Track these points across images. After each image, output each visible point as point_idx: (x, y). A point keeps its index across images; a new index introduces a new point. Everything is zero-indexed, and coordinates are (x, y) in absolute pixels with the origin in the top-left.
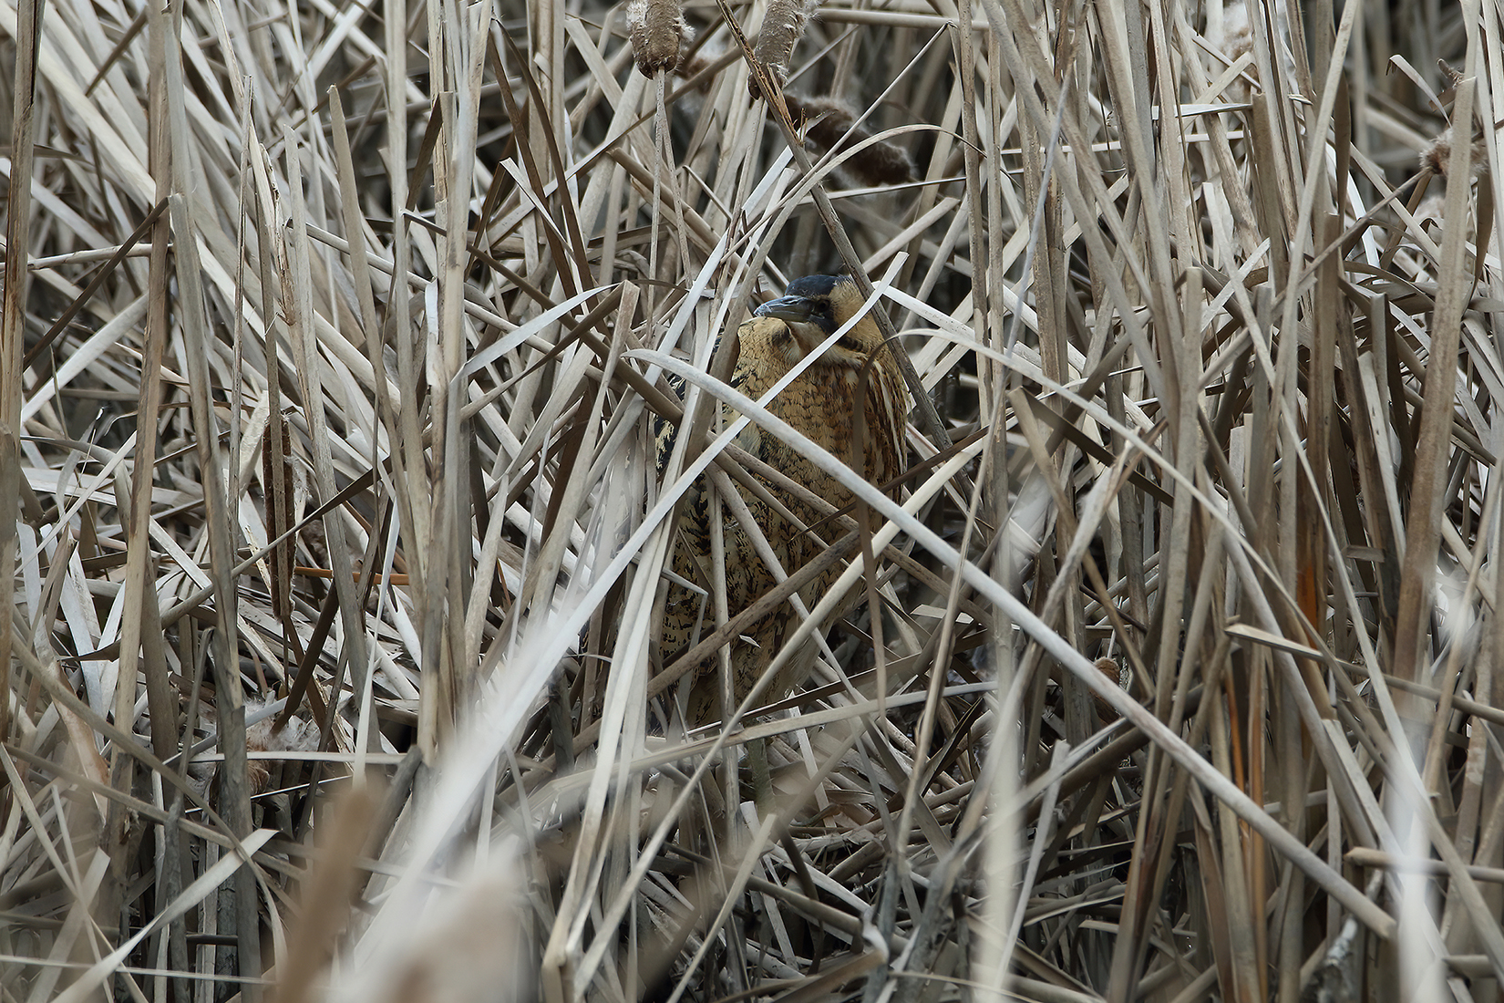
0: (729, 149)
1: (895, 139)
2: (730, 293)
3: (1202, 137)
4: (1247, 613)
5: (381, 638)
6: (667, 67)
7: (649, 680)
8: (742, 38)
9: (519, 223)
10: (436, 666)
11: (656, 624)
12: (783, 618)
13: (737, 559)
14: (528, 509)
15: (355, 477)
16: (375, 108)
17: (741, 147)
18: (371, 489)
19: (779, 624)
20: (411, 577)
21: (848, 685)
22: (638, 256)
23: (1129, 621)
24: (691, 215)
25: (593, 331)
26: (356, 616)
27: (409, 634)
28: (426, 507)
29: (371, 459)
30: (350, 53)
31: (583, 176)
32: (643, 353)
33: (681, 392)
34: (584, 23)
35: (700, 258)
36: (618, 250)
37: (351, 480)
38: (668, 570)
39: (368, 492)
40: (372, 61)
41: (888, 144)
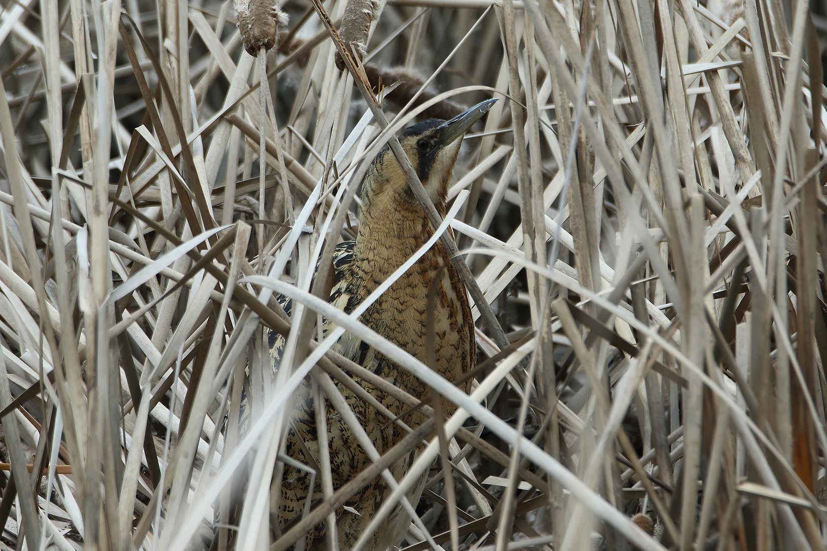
0: (323, 112)
2: (326, 228)
3: (706, 89)
4: (753, 474)
5: (51, 517)
6: (268, 46)
7: (270, 544)
8: (329, 22)
9: (156, 177)
10: (96, 539)
11: (275, 498)
12: (379, 488)
13: (340, 442)
14: (168, 407)
15: (26, 386)
16: (36, 87)
18: (39, 395)
19: (377, 493)
20: (73, 467)
21: (433, 543)
22: (252, 200)
23: (657, 484)
24: (295, 166)
25: (215, 262)
26: (31, 501)
27: (74, 512)
28: (83, 409)
29: (38, 370)
30: (16, 44)
31: (207, 136)
32: (256, 279)
33: (288, 308)
34: (204, 13)
35: (301, 199)
36: (236, 197)
37: (23, 389)
38: (283, 453)
39: (38, 398)
40: (32, 50)
41: (453, 103)
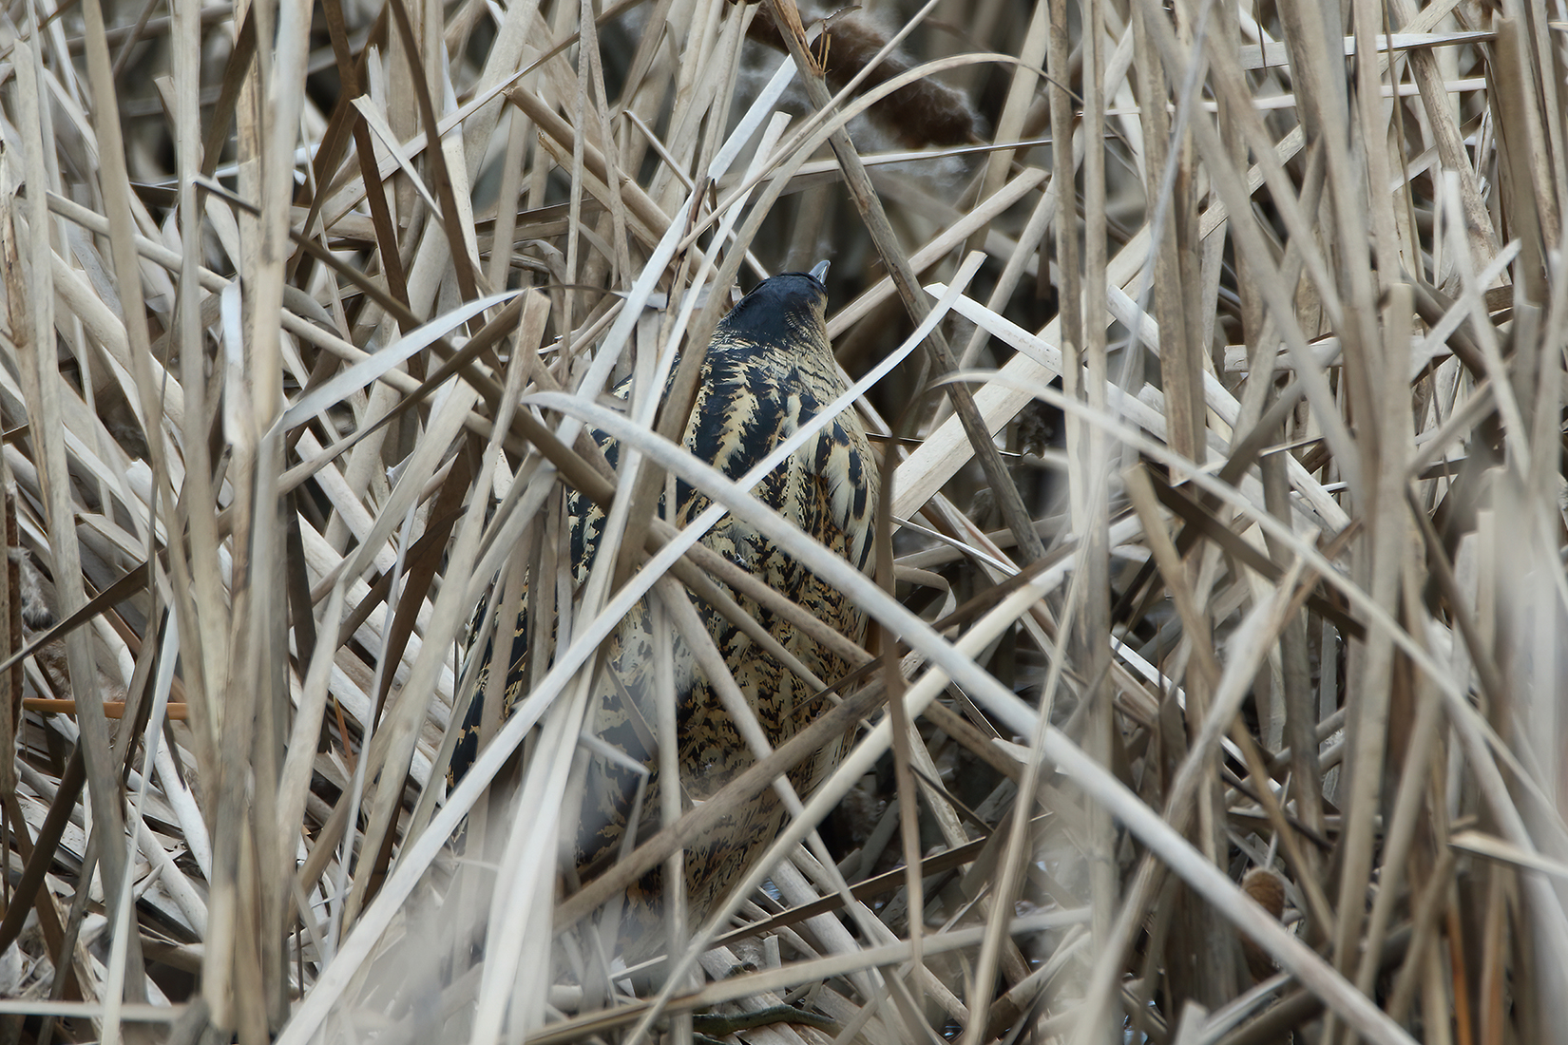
0: (688, 86)
1: (948, 75)
2: (691, 302)
4: (1482, 817)
5: (149, 822)
10: (233, 874)
16: (151, 12)
17: (708, 83)
21: (848, 898)
22: (549, 248)
24: (630, 190)
25: (478, 363)
28: (221, 628)
32: (554, 398)
35: (642, 252)
36: (517, 240)
41: (940, 84)
